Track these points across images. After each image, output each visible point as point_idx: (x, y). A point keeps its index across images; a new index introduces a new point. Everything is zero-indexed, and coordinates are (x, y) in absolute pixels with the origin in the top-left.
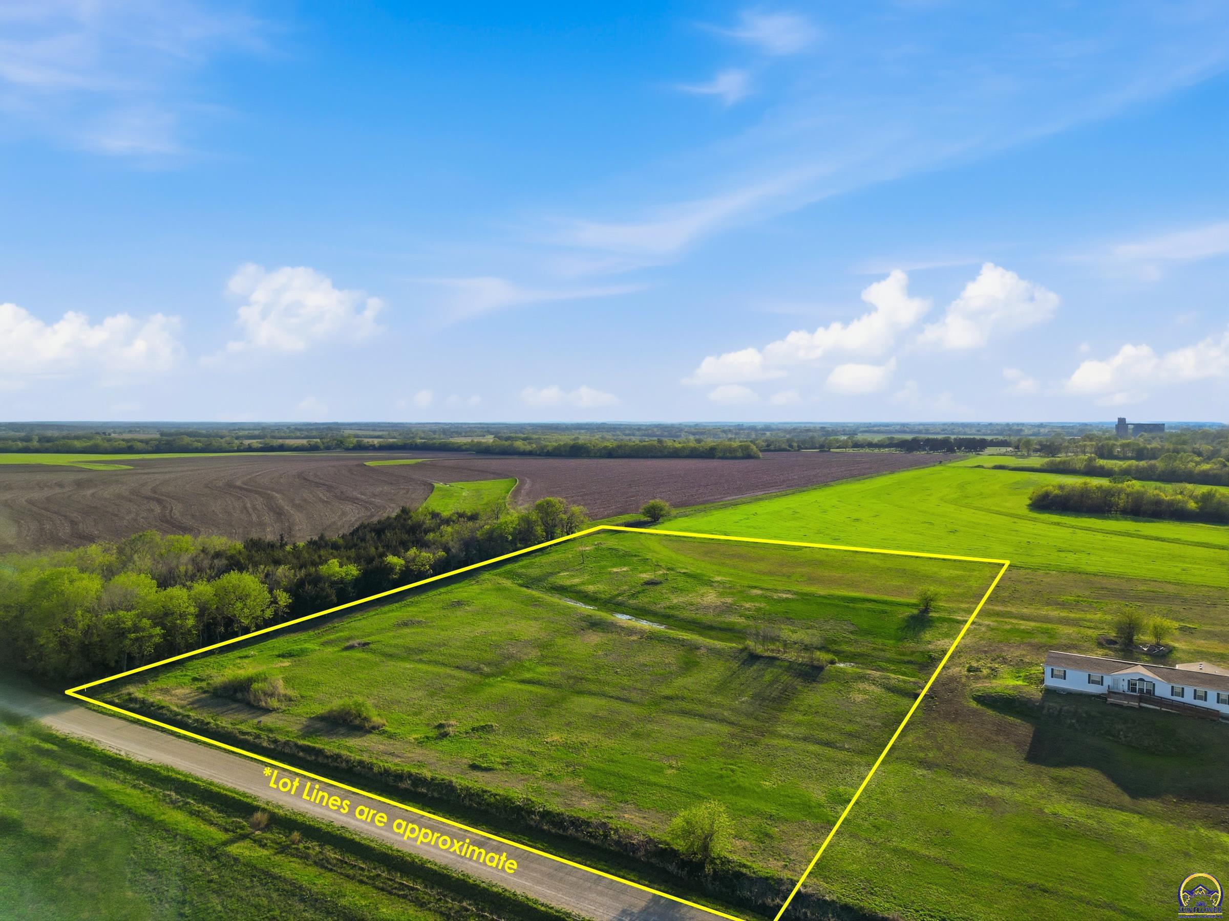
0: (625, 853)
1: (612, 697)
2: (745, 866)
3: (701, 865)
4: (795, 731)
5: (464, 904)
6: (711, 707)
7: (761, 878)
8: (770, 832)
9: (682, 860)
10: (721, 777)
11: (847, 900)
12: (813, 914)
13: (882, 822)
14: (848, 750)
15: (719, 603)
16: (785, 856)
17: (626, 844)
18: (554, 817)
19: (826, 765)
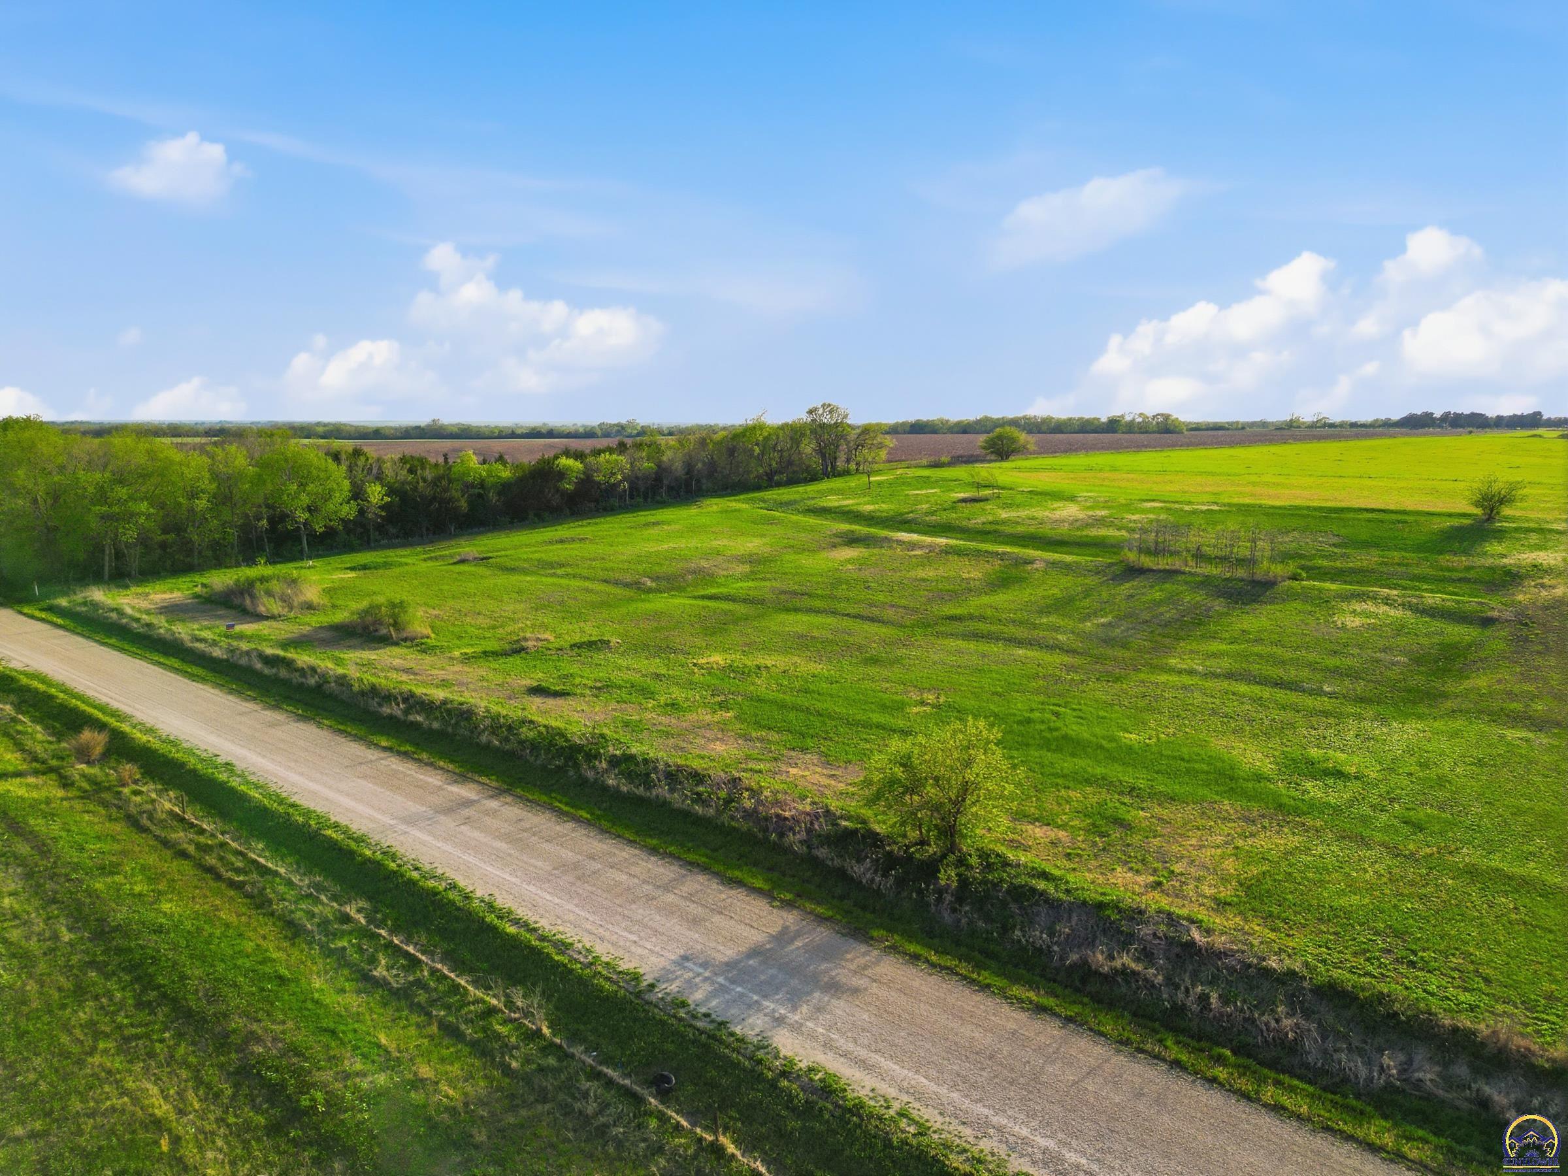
0: (760, 835)
1: (847, 615)
2: (1044, 875)
3: (930, 869)
4: (1208, 663)
5: (350, 909)
6: (1035, 628)
7: (1084, 903)
8: (1128, 817)
9: (890, 853)
10: (1029, 721)
11: (1336, 973)
12: (1225, 1000)
13: (1428, 815)
14: (1331, 695)
15: (1081, 516)
16: (1159, 865)
17: (766, 819)
18: (637, 764)
19: (1276, 715)
